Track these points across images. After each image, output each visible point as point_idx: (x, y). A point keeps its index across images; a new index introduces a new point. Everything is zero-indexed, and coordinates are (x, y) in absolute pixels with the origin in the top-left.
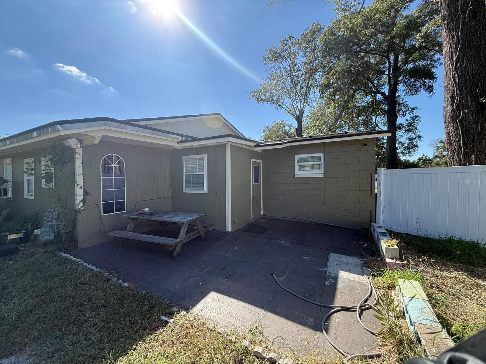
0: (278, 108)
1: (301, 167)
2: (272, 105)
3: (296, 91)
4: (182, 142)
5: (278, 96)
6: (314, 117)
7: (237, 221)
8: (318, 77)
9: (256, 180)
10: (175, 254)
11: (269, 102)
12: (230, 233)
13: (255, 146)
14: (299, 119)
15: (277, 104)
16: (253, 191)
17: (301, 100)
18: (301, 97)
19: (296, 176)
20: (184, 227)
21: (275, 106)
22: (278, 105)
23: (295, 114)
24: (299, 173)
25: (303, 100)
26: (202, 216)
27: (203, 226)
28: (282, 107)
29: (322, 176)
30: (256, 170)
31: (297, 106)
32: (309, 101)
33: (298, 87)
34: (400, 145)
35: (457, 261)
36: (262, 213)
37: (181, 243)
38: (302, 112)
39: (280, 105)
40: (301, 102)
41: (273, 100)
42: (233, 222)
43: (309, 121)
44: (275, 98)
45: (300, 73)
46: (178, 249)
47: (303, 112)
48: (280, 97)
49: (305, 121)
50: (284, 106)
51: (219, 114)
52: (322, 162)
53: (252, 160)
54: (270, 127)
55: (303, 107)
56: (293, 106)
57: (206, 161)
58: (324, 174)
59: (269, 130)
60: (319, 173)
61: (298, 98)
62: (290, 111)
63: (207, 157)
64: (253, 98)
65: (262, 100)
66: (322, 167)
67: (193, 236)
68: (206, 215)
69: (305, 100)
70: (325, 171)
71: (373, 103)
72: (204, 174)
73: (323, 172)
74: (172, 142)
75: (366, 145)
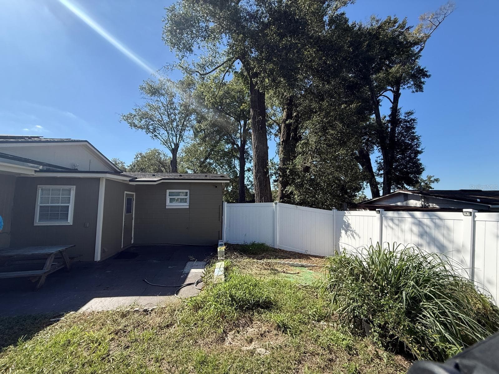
0: (154, 137)
1: (172, 200)
2: (147, 134)
3: (173, 127)
4: (41, 171)
5: (154, 126)
6: (188, 151)
7: (106, 250)
8: (192, 119)
9: (129, 210)
10: (38, 286)
11: (144, 130)
12: (99, 262)
13: (130, 181)
14: (174, 151)
15: (153, 133)
16: (124, 221)
17: (176, 135)
18: (177, 132)
19: (167, 207)
20: (50, 258)
21: (150, 134)
22: (153, 135)
23: (170, 146)
24: (169, 205)
25: (178, 136)
26: (71, 247)
27: (69, 257)
28: (158, 138)
29: (188, 207)
30: (129, 201)
31: (173, 140)
32: (184, 137)
33: (175, 124)
34: (250, 183)
35: (252, 254)
36: (132, 242)
37: (46, 274)
38: (177, 146)
39: (155, 136)
40: (176, 137)
41: (149, 129)
42: (103, 251)
43: (184, 154)
44: (151, 127)
45: (177, 112)
46: (43, 280)
47: (179, 146)
48: (156, 127)
49: (180, 153)
50: (159, 137)
51: (86, 141)
52: (188, 197)
53: (126, 192)
54: (144, 154)
55: (178, 142)
56: (169, 139)
57: (73, 193)
58: (189, 206)
59: (143, 157)
60: (186, 205)
61: (174, 133)
62: (166, 143)
63: (75, 189)
64: (126, 122)
65: (135, 126)
66: (188, 200)
67: (58, 267)
68: (75, 246)
69: (180, 135)
70: (190, 204)
71: (232, 150)
72: (70, 206)
73: (188, 204)
74: (28, 171)
75: (216, 187)
